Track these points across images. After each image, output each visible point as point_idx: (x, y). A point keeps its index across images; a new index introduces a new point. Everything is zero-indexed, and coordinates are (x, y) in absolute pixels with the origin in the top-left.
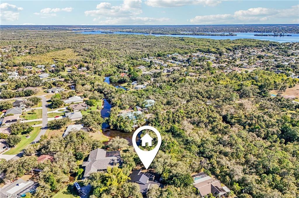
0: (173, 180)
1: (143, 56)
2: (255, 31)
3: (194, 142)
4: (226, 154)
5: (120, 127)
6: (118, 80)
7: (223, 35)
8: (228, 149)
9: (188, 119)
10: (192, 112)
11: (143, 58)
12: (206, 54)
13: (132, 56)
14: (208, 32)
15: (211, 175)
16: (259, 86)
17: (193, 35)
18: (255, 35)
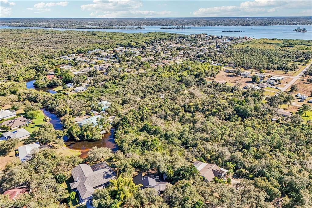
0: (181, 174)
1: (60, 54)
2: (159, 25)
3: (173, 135)
4: (207, 140)
5: (87, 136)
6: (47, 84)
7: (132, 29)
8: (205, 136)
9: (154, 115)
10: (156, 108)
11: (60, 56)
12: (128, 49)
13: (46, 55)
14: (115, 25)
15: (204, 161)
16: (195, 76)
17: (101, 29)
18: (161, 28)
